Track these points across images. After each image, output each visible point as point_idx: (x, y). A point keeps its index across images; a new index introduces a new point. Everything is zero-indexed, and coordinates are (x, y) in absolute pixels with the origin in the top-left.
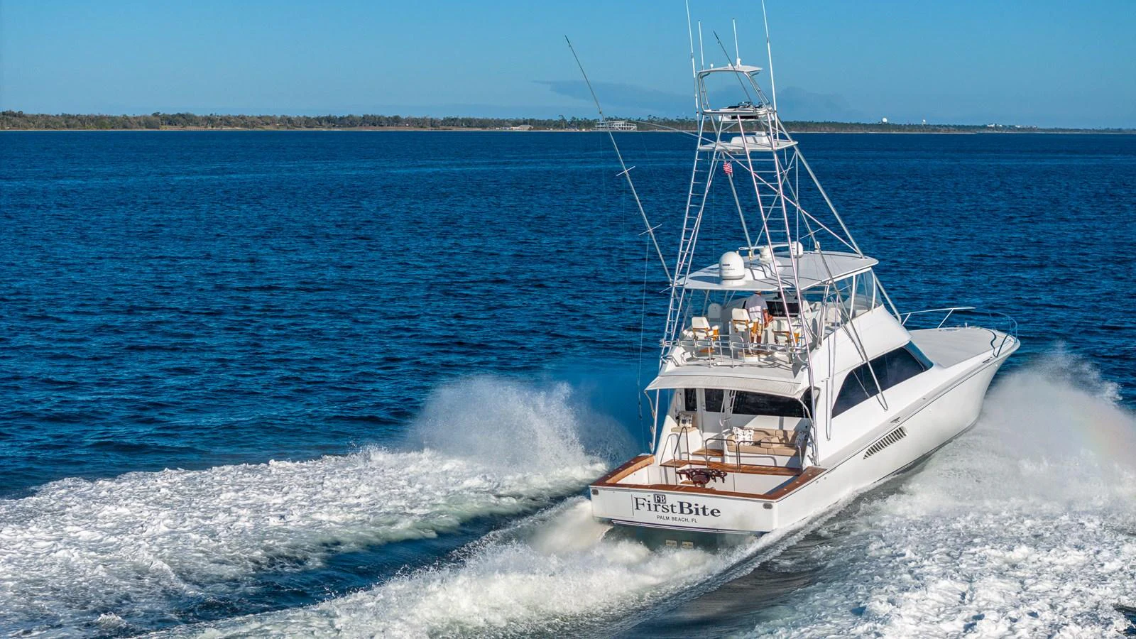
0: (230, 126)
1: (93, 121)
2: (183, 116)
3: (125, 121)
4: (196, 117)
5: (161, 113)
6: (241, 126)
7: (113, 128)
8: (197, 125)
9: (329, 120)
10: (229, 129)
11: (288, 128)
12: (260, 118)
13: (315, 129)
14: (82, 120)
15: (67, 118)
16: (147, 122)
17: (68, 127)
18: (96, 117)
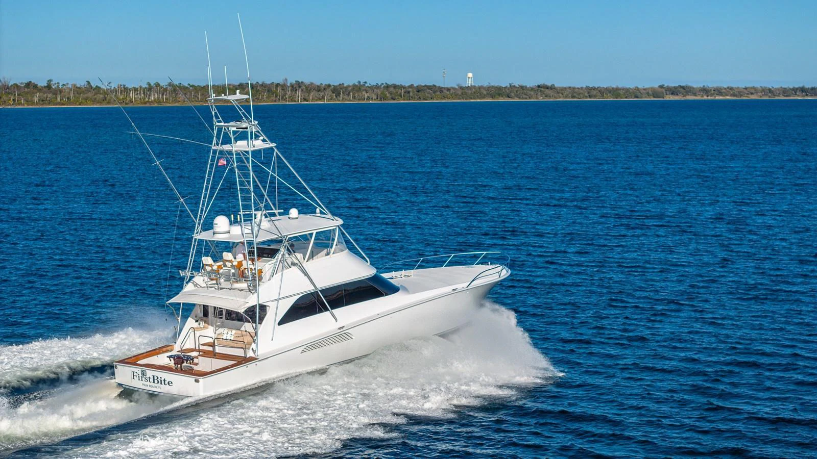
0: (722, 95)
1: (610, 92)
2: (683, 87)
3: (636, 92)
4: (693, 88)
5: (666, 85)
6: (731, 95)
7: (626, 98)
8: (695, 94)
9: (803, 90)
10: (721, 98)
11: (769, 97)
12: (746, 88)
13: (792, 98)
14: (602, 91)
15: (590, 90)
16: (655, 93)
17: (590, 97)
18: (613, 88)
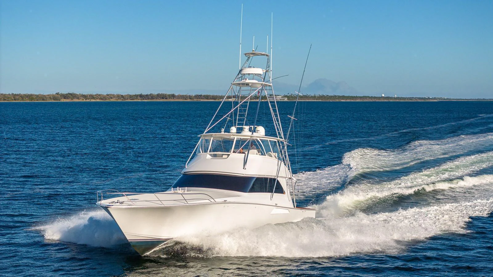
0: (94, 99)
1: (27, 97)
2: (71, 94)
3: (43, 97)
4: (77, 95)
5: (60, 93)
6: (99, 99)
7: (37, 100)
8: (78, 98)
9: (141, 96)
10: (93, 100)
11: (122, 100)
13: (135, 101)
14: (22, 97)
15: (14, 96)
16: (54, 98)
17: (15, 100)
18: (29, 95)
